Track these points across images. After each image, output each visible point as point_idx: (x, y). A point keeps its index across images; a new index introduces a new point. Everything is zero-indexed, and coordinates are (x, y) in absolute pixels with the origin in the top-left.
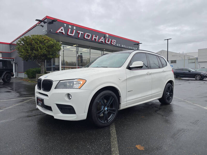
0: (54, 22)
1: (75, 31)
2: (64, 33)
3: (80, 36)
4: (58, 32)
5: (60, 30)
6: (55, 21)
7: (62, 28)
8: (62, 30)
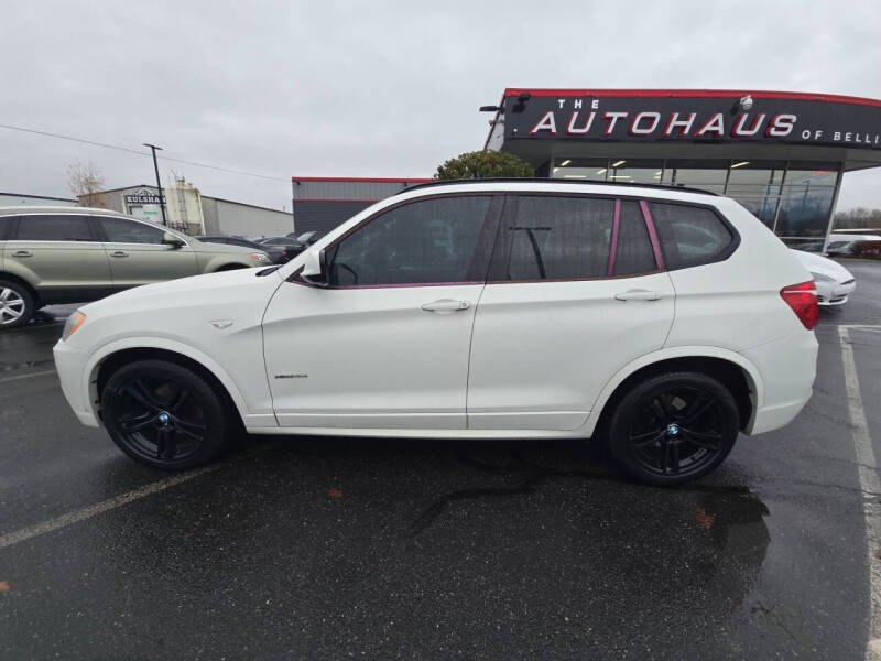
0: (525, 103)
1: (593, 115)
2: (554, 131)
3: (610, 131)
4: (535, 131)
5: (541, 126)
6: (526, 99)
7: (550, 115)
8: (548, 122)
